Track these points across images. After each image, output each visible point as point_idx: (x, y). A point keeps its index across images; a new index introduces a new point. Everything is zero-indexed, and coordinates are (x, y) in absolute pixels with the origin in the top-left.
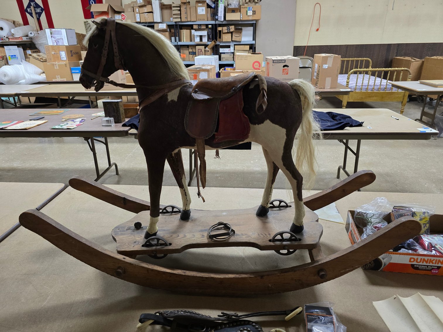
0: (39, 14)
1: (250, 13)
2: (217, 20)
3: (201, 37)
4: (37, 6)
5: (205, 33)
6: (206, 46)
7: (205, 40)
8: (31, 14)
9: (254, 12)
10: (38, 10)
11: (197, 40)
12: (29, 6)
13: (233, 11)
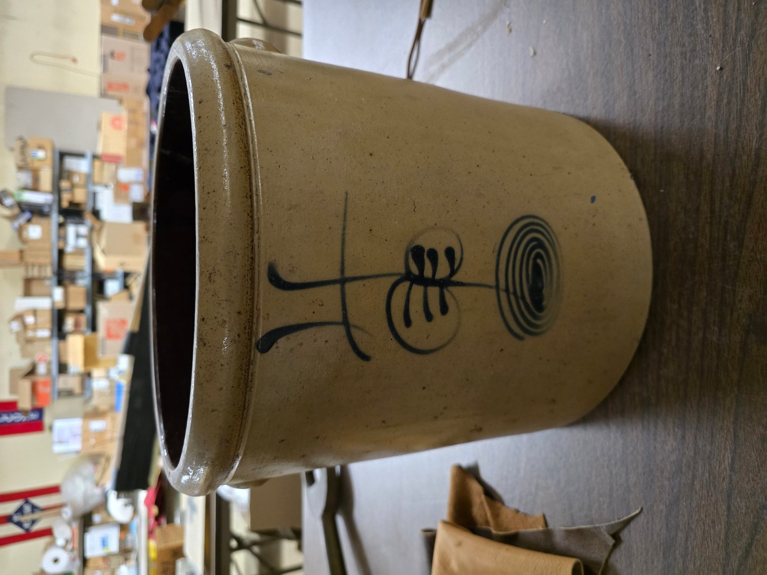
0: (34, 508)
1: (41, 154)
2: (50, 206)
3: (78, 236)
4: (20, 511)
5: (71, 230)
6: (92, 229)
7: (83, 230)
8: (33, 522)
9: (40, 147)
10: (27, 509)
11: (83, 243)
12: (19, 524)
13: (36, 179)
